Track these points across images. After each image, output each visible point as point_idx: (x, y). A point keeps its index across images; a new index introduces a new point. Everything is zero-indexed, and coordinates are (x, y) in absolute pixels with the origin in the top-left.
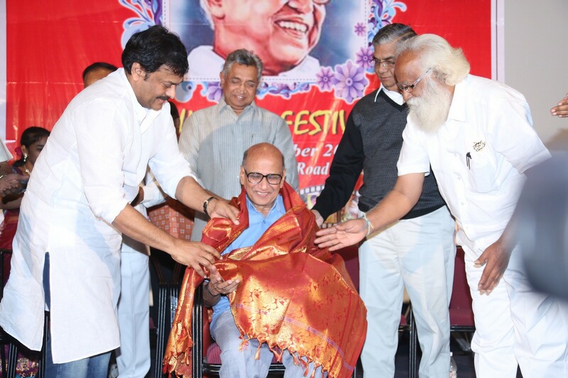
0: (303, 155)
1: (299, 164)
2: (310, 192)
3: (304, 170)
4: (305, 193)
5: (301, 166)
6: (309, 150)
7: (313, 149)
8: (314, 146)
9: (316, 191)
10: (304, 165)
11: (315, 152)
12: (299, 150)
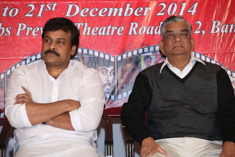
0: (136, 14)
1: (132, 24)
2: (143, 53)
3: (137, 30)
4: (138, 53)
5: (134, 26)
6: (142, 9)
7: (146, 9)
8: (148, 6)
9: (149, 51)
10: (137, 25)
11: (149, 11)
12: (132, 10)
